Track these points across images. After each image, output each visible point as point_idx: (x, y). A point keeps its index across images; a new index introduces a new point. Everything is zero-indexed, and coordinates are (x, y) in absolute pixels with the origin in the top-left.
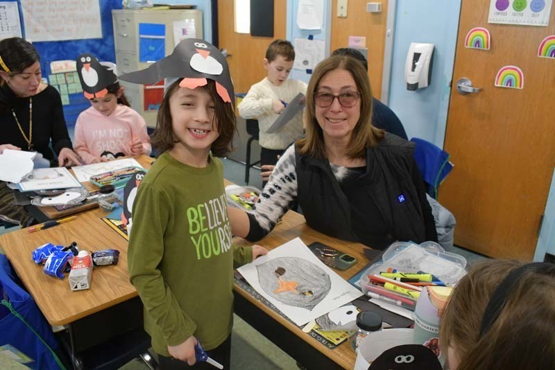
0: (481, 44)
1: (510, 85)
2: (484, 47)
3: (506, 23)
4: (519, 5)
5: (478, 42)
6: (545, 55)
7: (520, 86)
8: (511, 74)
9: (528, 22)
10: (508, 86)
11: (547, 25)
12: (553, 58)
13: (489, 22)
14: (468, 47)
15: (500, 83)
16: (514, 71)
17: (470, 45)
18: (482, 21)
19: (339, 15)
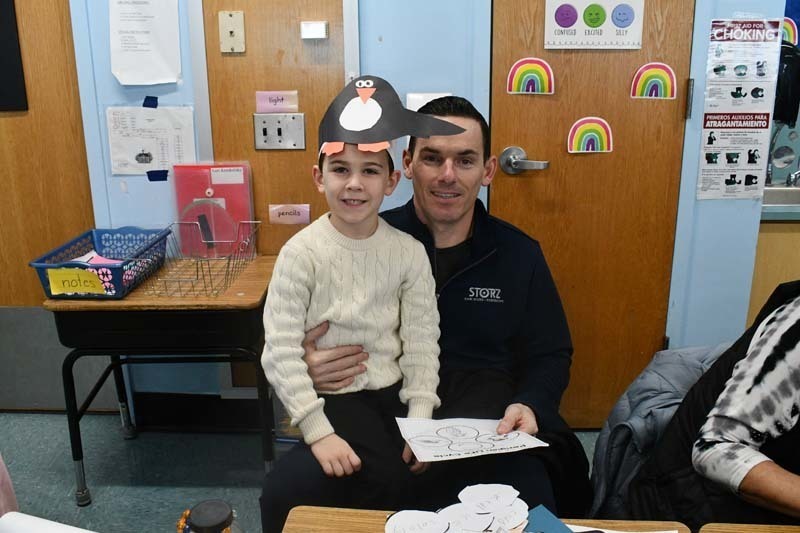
0: (538, 85)
1: (593, 149)
2: (543, 90)
3: (576, 47)
4: (594, 16)
5: (531, 83)
6: (642, 95)
7: (609, 149)
8: (590, 131)
9: (612, 43)
10: (590, 151)
11: (640, 48)
12: (653, 97)
13: (546, 47)
14: (514, 92)
15: (576, 146)
16: (596, 124)
17: (517, 88)
18: (534, 45)
19: (225, 48)
